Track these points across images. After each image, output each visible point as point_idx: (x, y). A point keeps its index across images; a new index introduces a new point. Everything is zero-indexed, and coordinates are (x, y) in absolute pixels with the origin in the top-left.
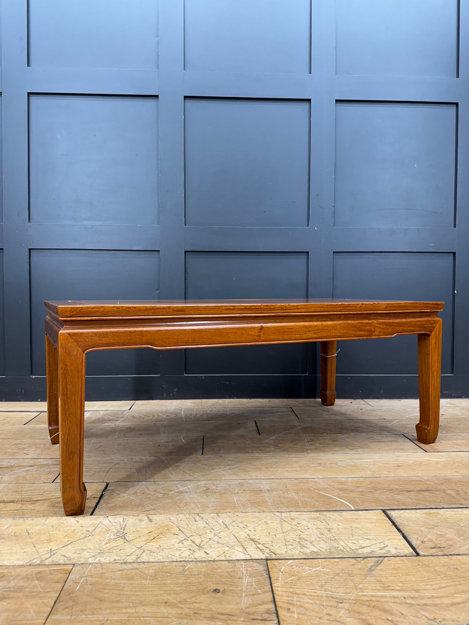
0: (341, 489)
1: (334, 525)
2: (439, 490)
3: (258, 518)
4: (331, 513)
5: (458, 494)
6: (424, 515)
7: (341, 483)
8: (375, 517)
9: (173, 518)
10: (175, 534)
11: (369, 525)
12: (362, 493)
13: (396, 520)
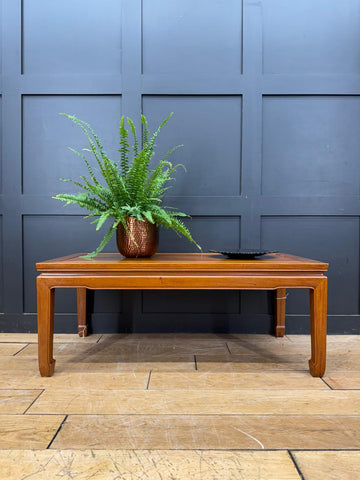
0: (256, 427)
1: (245, 466)
2: (338, 430)
3: (182, 455)
4: (245, 453)
5: (355, 435)
6: (323, 457)
7: (256, 420)
8: (281, 458)
9: (112, 453)
10: (111, 471)
11: (274, 467)
12: (273, 432)
13: (299, 462)
